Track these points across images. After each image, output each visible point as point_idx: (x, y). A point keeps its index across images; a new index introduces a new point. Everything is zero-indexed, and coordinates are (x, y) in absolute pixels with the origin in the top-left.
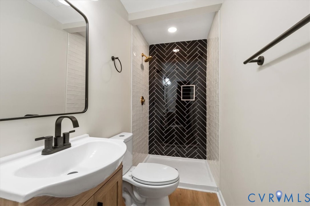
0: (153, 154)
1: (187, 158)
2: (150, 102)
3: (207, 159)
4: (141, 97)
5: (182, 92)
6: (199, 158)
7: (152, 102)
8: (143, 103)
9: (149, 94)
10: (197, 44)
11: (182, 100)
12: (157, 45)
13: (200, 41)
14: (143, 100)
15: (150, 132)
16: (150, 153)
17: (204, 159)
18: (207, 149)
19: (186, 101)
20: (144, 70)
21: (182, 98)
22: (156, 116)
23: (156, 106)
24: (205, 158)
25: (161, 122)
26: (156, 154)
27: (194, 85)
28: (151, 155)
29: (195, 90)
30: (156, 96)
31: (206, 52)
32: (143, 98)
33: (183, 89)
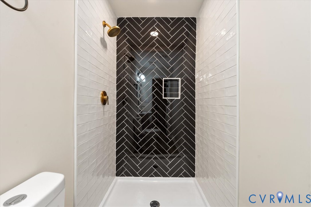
0: (123, 176)
1: (171, 178)
2: (118, 101)
3: (195, 176)
4: (101, 93)
5: (163, 87)
6: (186, 175)
7: (122, 101)
8: (104, 102)
9: (117, 90)
10: (183, 22)
11: (163, 98)
12: (129, 19)
13: (187, 19)
14: (105, 97)
15: (118, 145)
16: (118, 175)
17: (192, 177)
18: (195, 164)
19: (169, 100)
20: (108, 50)
21: (163, 95)
22: (127, 121)
23: (127, 107)
24: (193, 175)
25: (134, 129)
26: (127, 176)
27: (180, 79)
28: (119, 177)
29: (181, 85)
30: (127, 92)
31: (195, 34)
32: (104, 94)
33: (164, 84)
